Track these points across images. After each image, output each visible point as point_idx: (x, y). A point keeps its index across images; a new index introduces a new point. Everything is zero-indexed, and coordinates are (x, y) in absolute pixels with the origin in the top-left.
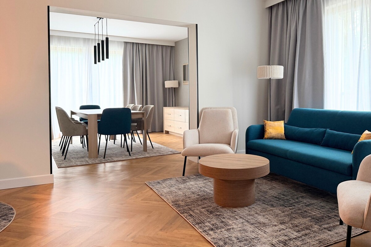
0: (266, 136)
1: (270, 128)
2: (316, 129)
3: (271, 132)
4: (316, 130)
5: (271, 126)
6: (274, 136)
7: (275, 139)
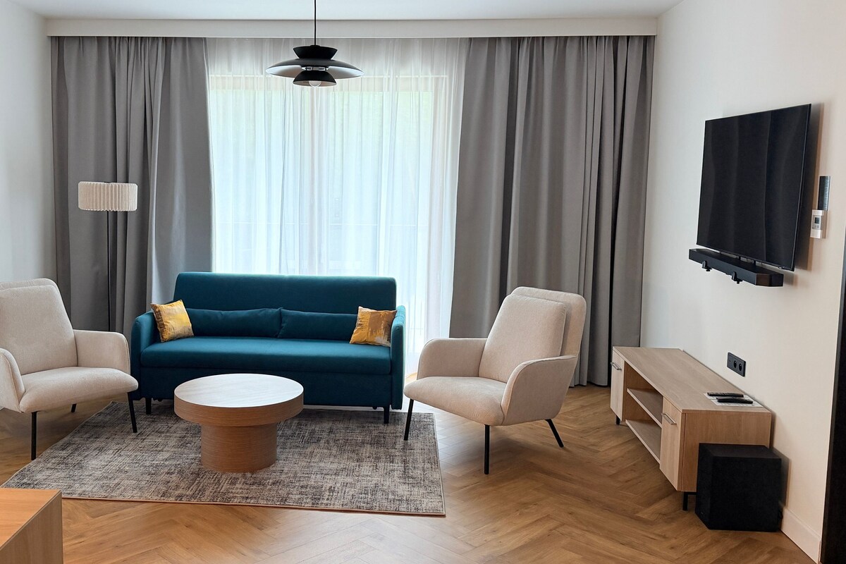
0: (166, 336)
1: (170, 319)
2: (261, 311)
3: (174, 326)
4: (263, 312)
5: (169, 314)
6: (180, 332)
7: (179, 339)
